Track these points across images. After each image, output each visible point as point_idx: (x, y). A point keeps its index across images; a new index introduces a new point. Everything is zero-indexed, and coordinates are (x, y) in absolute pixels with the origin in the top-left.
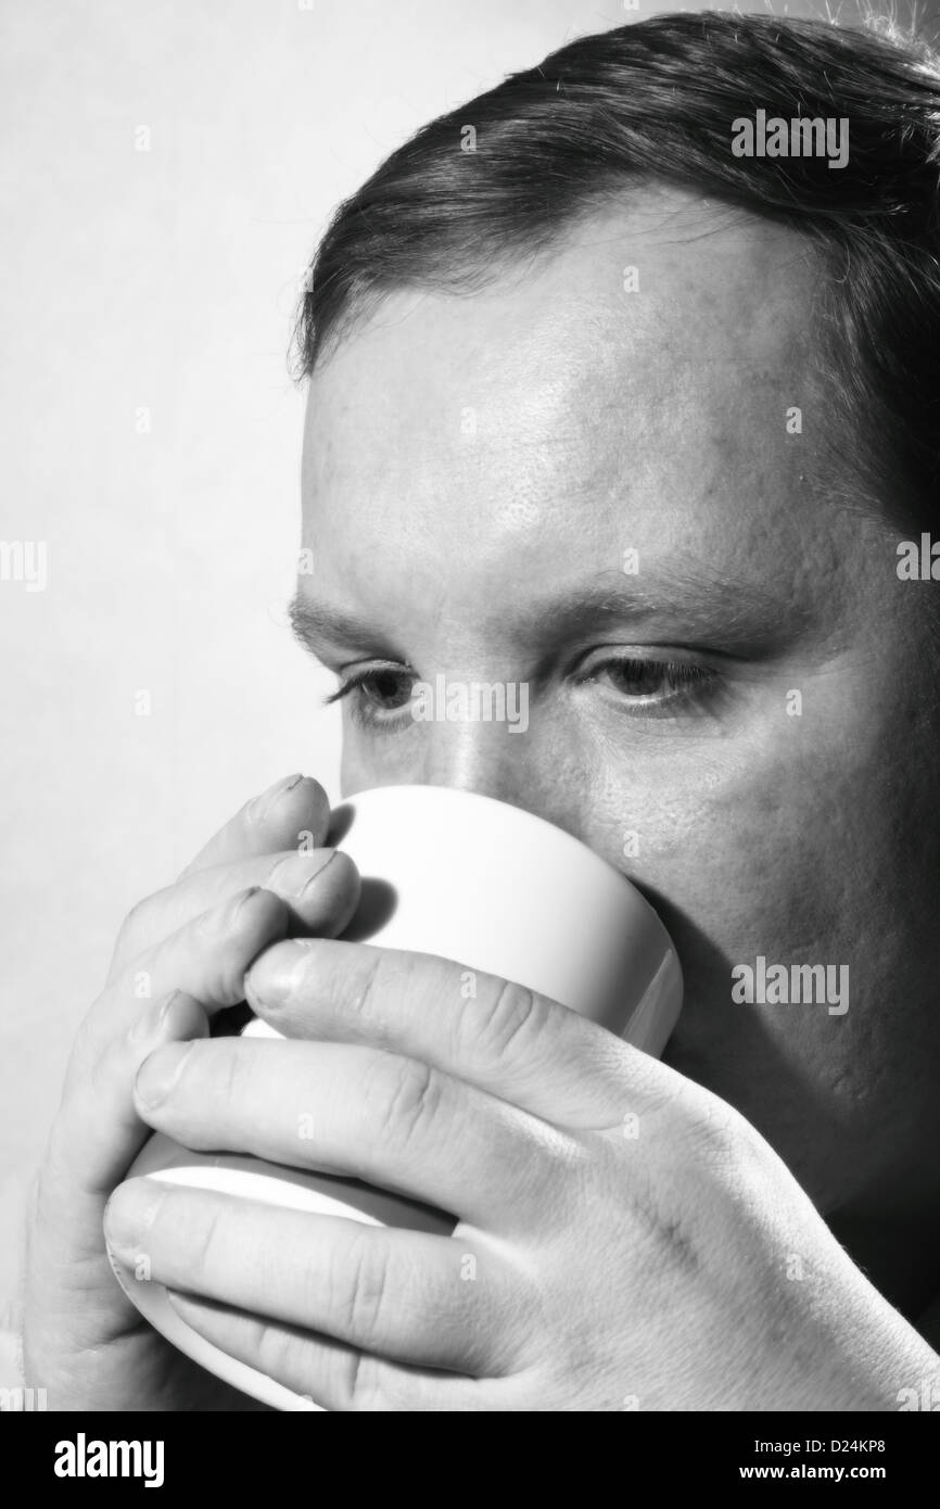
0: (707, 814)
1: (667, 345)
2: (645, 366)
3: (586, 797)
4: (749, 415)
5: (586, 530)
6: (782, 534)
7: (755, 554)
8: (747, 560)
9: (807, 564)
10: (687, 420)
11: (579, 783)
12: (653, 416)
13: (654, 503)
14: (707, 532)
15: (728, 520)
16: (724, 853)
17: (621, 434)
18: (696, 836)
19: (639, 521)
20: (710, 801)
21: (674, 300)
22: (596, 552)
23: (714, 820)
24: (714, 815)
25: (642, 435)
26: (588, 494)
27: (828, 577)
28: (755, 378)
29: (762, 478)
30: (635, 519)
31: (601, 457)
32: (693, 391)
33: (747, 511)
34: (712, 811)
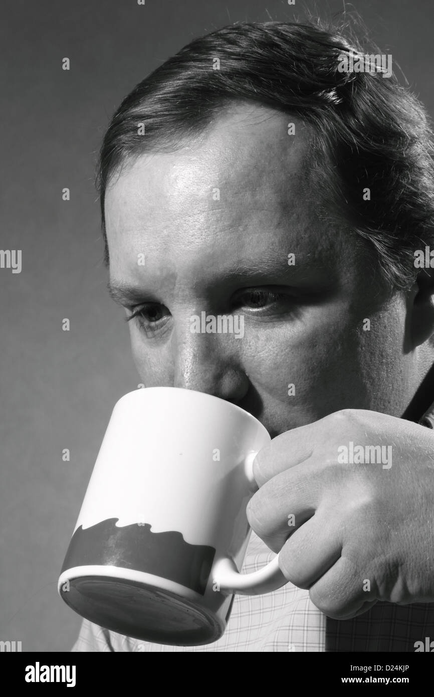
0: (290, 351)
1: (255, 166)
2: (248, 176)
3: (241, 347)
4: (290, 191)
5: (232, 244)
6: (309, 237)
7: (299, 246)
8: (296, 249)
9: (320, 248)
10: (267, 195)
11: (237, 343)
12: (253, 195)
13: (258, 230)
14: (279, 240)
15: (287, 234)
16: (297, 365)
17: (241, 204)
18: (286, 360)
19: (252, 238)
20: (290, 345)
21: (256, 147)
22: (237, 252)
23: (293, 353)
24: (292, 351)
25: (250, 204)
26: (231, 229)
27: (328, 252)
28: (291, 176)
29: (298, 216)
30: (251, 238)
31: (234, 214)
32: (268, 184)
33: (294, 230)
34: (292, 350)
